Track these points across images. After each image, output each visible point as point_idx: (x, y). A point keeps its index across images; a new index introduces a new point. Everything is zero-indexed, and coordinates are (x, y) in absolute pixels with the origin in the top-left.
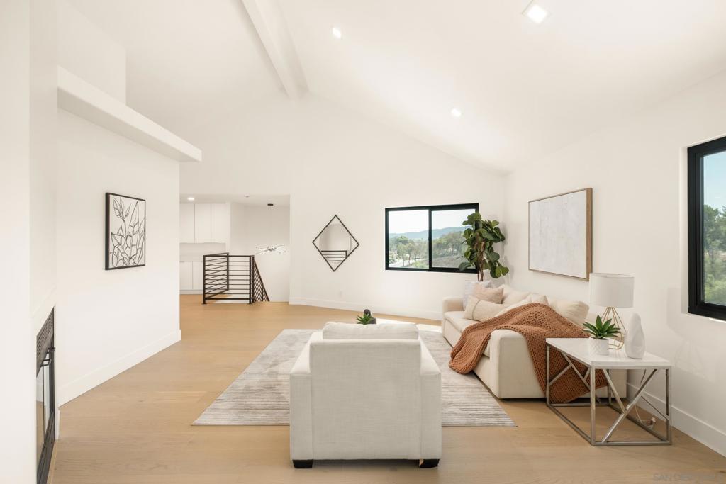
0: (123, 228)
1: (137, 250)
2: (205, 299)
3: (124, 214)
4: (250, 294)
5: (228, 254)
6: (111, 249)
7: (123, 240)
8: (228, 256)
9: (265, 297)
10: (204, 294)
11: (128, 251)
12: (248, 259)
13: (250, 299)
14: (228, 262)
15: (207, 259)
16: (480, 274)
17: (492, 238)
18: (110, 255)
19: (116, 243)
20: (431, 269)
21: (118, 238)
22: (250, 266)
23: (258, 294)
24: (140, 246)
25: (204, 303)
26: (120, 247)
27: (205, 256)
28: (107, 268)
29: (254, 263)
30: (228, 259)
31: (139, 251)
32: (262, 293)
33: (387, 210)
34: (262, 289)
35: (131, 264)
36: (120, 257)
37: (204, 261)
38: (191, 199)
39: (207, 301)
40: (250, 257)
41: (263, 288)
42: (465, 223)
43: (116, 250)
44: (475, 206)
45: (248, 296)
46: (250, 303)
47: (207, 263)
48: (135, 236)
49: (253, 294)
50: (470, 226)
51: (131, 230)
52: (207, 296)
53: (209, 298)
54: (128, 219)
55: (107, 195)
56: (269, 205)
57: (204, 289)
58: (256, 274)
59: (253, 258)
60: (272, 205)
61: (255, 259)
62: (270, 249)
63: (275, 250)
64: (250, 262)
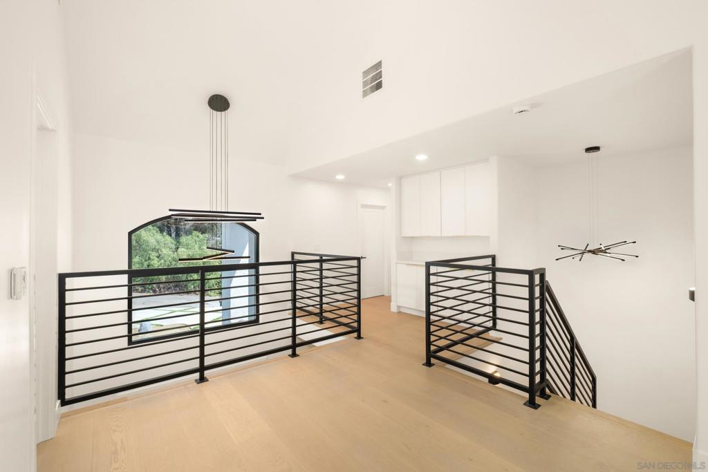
2: (429, 355)
4: (532, 374)
15: (433, 269)
22: (531, 299)
23: (557, 374)
25: (429, 364)
27: (428, 265)
29: (545, 289)
32: (572, 362)
34: (572, 352)
37: (428, 275)
39: (432, 360)
40: (531, 274)
49: (543, 371)
52: (433, 348)
56: (589, 150)
59: (542, 276)
60: (597, 149)
61: (547, 278)
62: (592, 249)
63: (607, 251)
64: (531, 287)
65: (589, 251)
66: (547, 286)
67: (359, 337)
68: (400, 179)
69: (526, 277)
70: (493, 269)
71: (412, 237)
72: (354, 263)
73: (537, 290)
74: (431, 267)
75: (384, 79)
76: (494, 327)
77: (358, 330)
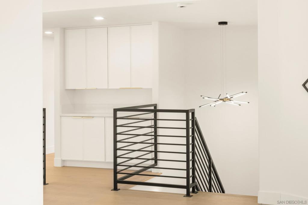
2: (116, 181)
4: (188, 178)
8: (155, 111)
9: (214, 182)
12: (183, 116)
13: (187, 187)
14: (155, 120)
15: (120, 114)
22: (187, 129)
25: (115, 188)
27: (116, 111)
29: (195, 123)
30: (155, 116)
32: (210, 176)
34: (209, 168)
37: (115, 118)
39: (119, 186)
40: (187, 112)
41: (211, 166)
45: (184, 182)
46: (188, 194)
47: (119, 122)
49: (194, 177)
53: (122, 181)
56: (221, 23)
58: (198, 142)
59: (193, 114)
60: (225, 23)
61: (196, 116)
62: (222, 98)
63: (231, 99)
64: (187, 120)
65: (220, 99)
66: (196, 120)
68: (64, 30)
69: (185, 114)
73: (190, 123)
74: (118, 112)
76: (154, 166)
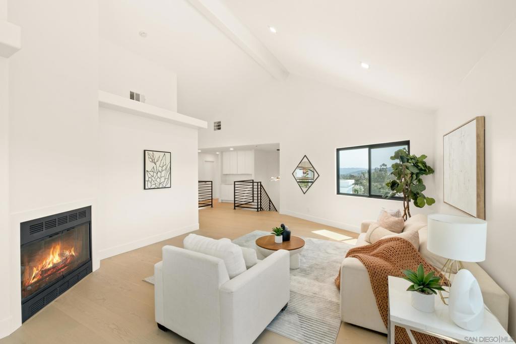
0: (155, 168)
1: (165, 179)
2: (235, 206)
3: (156, 161)
4: (258, 205)
5: (253, 180)
6: (147, 179)
7: (155, 174)
10: (235, 203)
11: (158, 180)
13: (258, 208)
15: (236, 183)
16: (406, 202)
17: (418, 171)
18: (146, 182)
19: (150, 176)
20: (371, 196)
21: (152, 173)
23: (265, 205)
24: (167, 177)
25: (235, 209)
26: (153, 178)
27: (235, 182)
28: (145, 189)
29: (262, 186)
31: (166, 180)
32: (270, 203)
33: (338, 150)
35: (160, 187)
36: (153, 183)
37: (235, 185)
38: (232, 149)
42: (392, 158)
43: (150, 179)
44: (407, 143)
46: (258, 211)
47: (237, 186)
48: (163, 173)
49: (261, 205)
50: (398, 161)
51: (160, 169)
52: (236, 205)
53: (238, 206)
54: (158, 164)
55: (145, 151)
57: (235, 201)
59: (261, 183)
67: (212, 207)
68: (222, 153)
70: (253, 182)
71: (227, 175)
72: (210, 183)
73: (259, 187)
75: (221, 127)
76: (253, 202)
77: (212, 205)
